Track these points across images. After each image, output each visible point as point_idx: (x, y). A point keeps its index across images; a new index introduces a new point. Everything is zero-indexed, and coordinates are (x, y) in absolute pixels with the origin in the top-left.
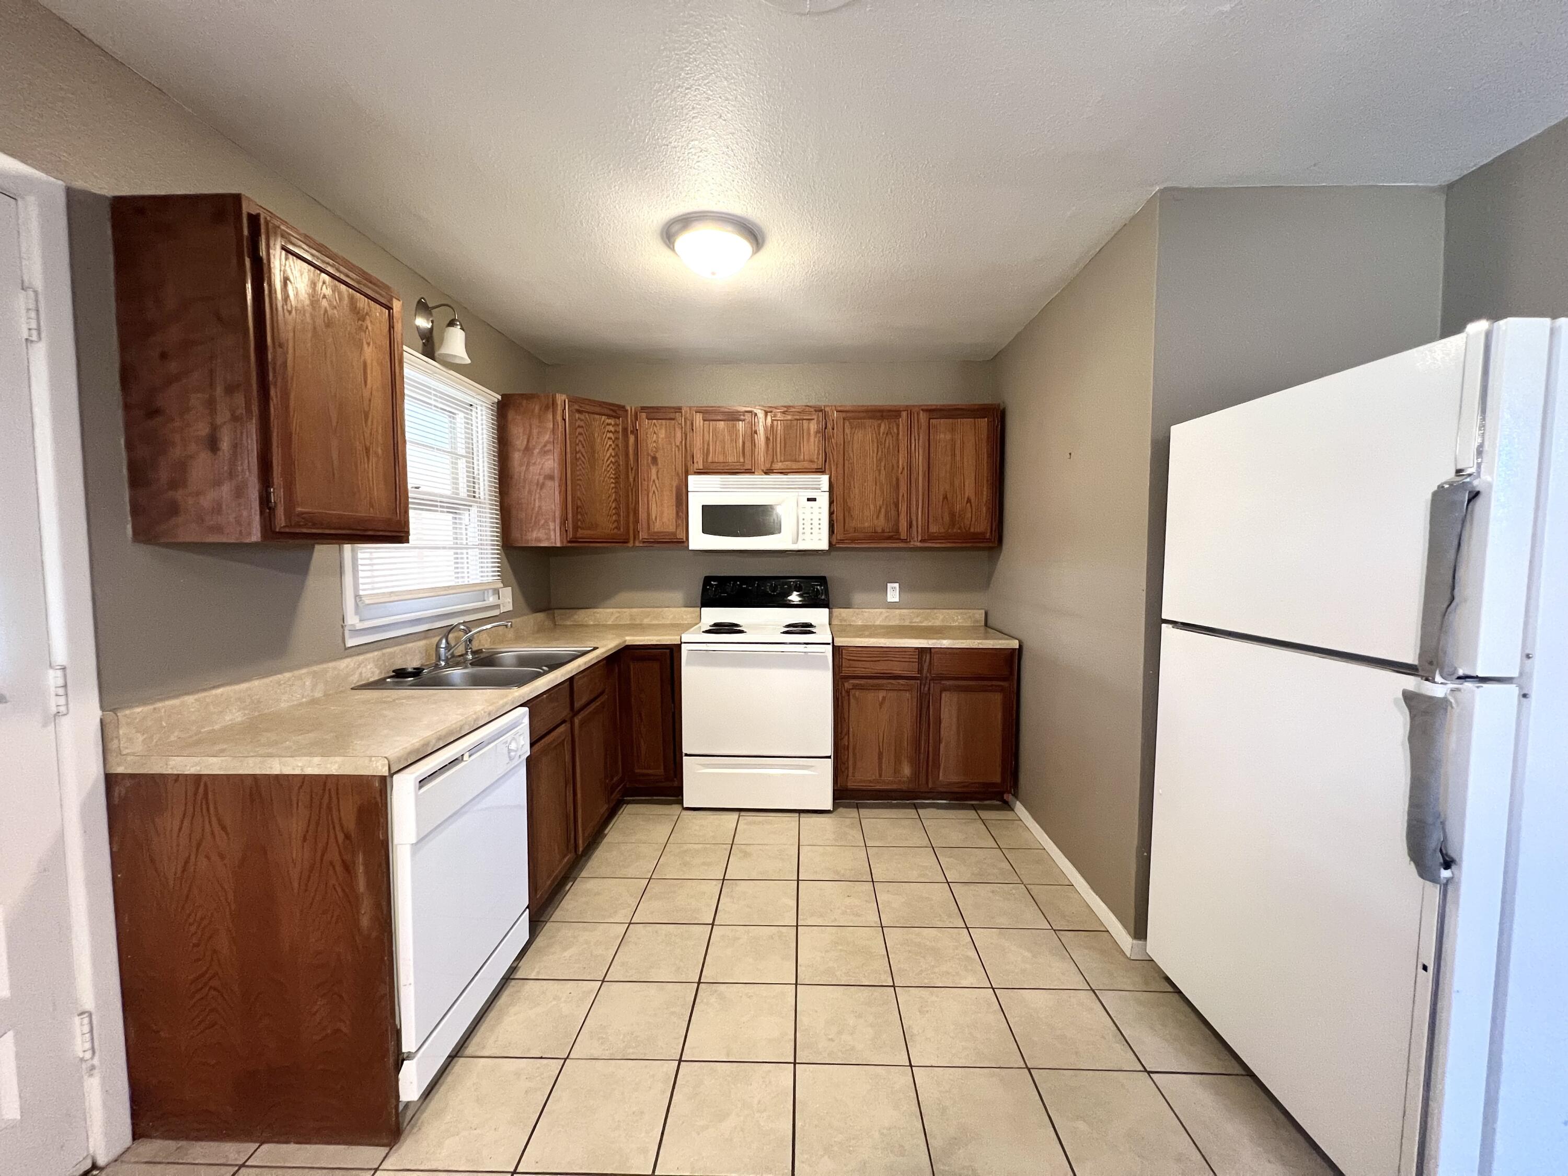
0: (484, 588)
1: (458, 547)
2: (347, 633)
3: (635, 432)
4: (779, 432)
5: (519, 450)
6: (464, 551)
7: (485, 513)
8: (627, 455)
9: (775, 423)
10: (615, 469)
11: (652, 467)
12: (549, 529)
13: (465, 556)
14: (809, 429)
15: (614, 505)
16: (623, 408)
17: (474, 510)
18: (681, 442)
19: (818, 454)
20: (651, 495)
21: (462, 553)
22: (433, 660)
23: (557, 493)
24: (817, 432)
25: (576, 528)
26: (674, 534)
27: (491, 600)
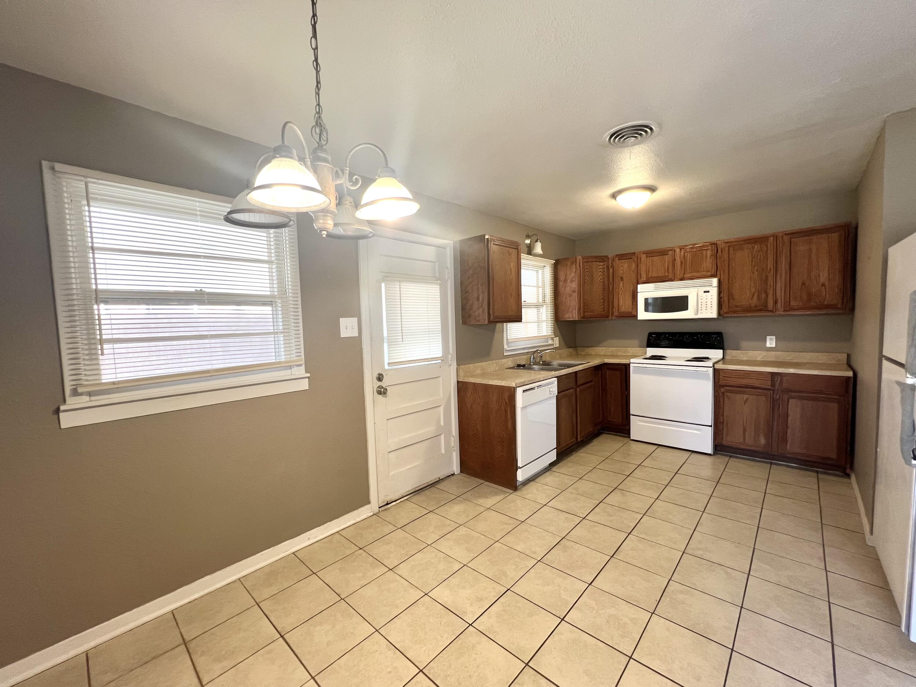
0: (547, 337)
1: (539, 322)
2: (504, 351)
3: (613, 267)
4: (688, 258)
5: (562, 282)
6: (541, 323)
7: (548, 308)
8: (609, 278)
9: (686, 254)
10: (603, 285)
11: (620, 281)
12: (573, 313)
13: (541, 325)
14: (706, 254)
15: (602, 301)
16: (607, 257)
17: (544, 307)
18: (635, 269)
19: (712, 267)
20: (620, 295)
21: (540, 324)
22: (529, 362)
23: (576, 298)
24: (712, 255)
25: (584, 312)
26: (631, 313)
27: (550, 342)
